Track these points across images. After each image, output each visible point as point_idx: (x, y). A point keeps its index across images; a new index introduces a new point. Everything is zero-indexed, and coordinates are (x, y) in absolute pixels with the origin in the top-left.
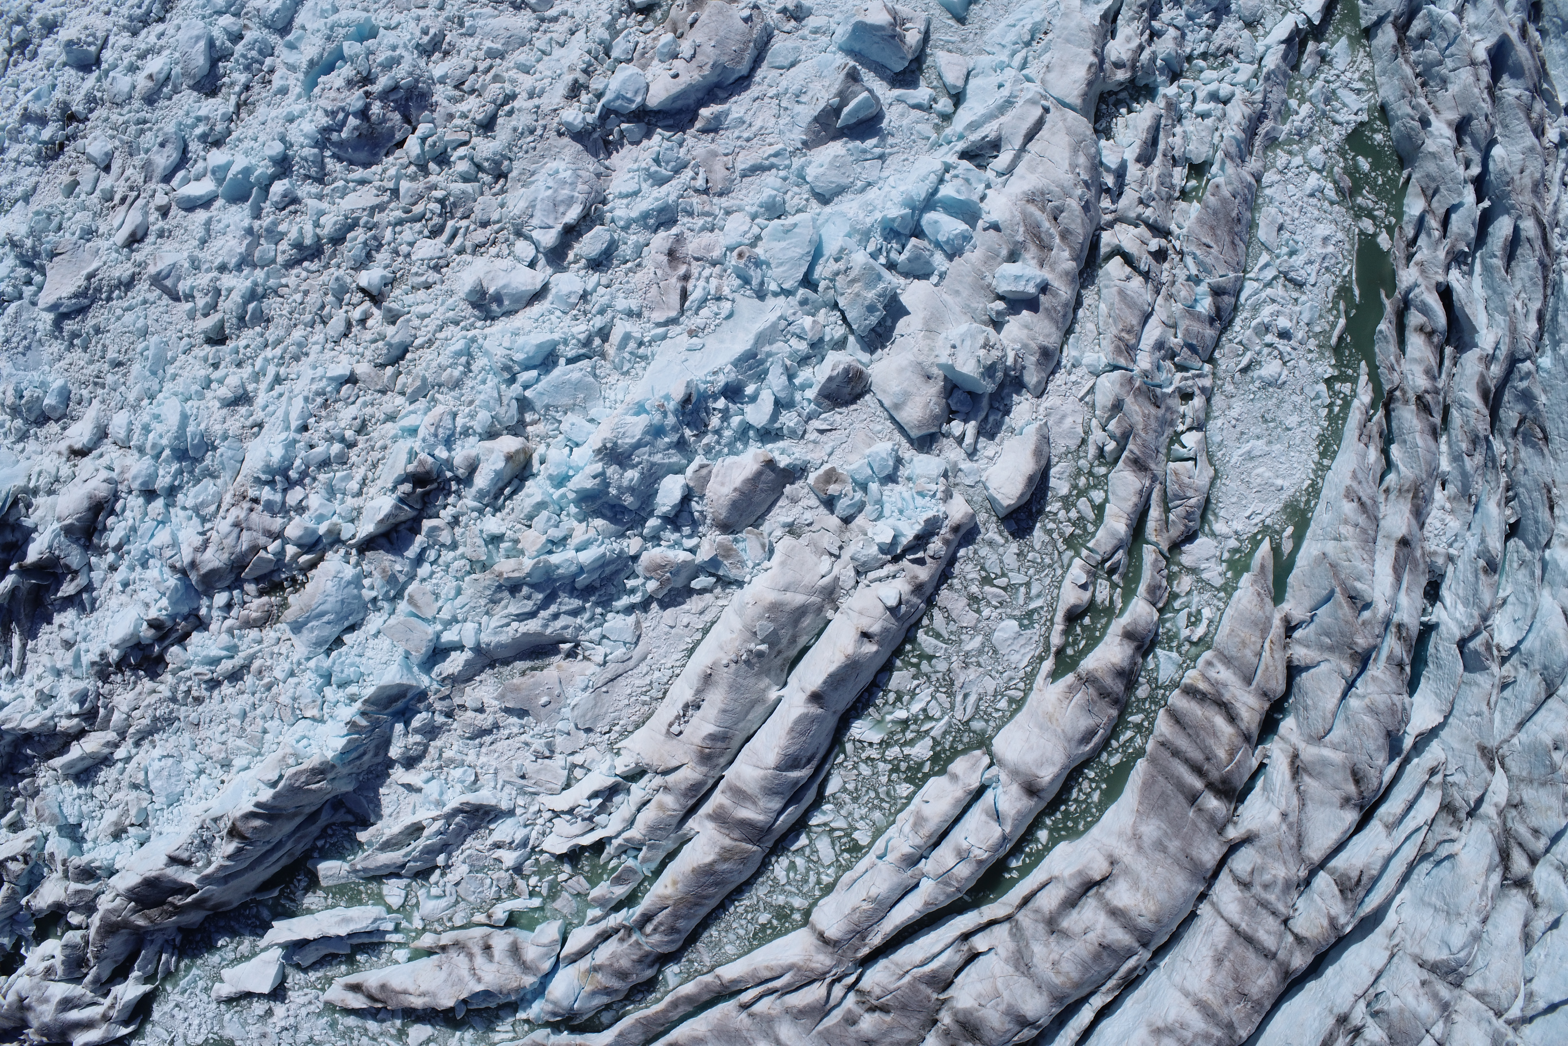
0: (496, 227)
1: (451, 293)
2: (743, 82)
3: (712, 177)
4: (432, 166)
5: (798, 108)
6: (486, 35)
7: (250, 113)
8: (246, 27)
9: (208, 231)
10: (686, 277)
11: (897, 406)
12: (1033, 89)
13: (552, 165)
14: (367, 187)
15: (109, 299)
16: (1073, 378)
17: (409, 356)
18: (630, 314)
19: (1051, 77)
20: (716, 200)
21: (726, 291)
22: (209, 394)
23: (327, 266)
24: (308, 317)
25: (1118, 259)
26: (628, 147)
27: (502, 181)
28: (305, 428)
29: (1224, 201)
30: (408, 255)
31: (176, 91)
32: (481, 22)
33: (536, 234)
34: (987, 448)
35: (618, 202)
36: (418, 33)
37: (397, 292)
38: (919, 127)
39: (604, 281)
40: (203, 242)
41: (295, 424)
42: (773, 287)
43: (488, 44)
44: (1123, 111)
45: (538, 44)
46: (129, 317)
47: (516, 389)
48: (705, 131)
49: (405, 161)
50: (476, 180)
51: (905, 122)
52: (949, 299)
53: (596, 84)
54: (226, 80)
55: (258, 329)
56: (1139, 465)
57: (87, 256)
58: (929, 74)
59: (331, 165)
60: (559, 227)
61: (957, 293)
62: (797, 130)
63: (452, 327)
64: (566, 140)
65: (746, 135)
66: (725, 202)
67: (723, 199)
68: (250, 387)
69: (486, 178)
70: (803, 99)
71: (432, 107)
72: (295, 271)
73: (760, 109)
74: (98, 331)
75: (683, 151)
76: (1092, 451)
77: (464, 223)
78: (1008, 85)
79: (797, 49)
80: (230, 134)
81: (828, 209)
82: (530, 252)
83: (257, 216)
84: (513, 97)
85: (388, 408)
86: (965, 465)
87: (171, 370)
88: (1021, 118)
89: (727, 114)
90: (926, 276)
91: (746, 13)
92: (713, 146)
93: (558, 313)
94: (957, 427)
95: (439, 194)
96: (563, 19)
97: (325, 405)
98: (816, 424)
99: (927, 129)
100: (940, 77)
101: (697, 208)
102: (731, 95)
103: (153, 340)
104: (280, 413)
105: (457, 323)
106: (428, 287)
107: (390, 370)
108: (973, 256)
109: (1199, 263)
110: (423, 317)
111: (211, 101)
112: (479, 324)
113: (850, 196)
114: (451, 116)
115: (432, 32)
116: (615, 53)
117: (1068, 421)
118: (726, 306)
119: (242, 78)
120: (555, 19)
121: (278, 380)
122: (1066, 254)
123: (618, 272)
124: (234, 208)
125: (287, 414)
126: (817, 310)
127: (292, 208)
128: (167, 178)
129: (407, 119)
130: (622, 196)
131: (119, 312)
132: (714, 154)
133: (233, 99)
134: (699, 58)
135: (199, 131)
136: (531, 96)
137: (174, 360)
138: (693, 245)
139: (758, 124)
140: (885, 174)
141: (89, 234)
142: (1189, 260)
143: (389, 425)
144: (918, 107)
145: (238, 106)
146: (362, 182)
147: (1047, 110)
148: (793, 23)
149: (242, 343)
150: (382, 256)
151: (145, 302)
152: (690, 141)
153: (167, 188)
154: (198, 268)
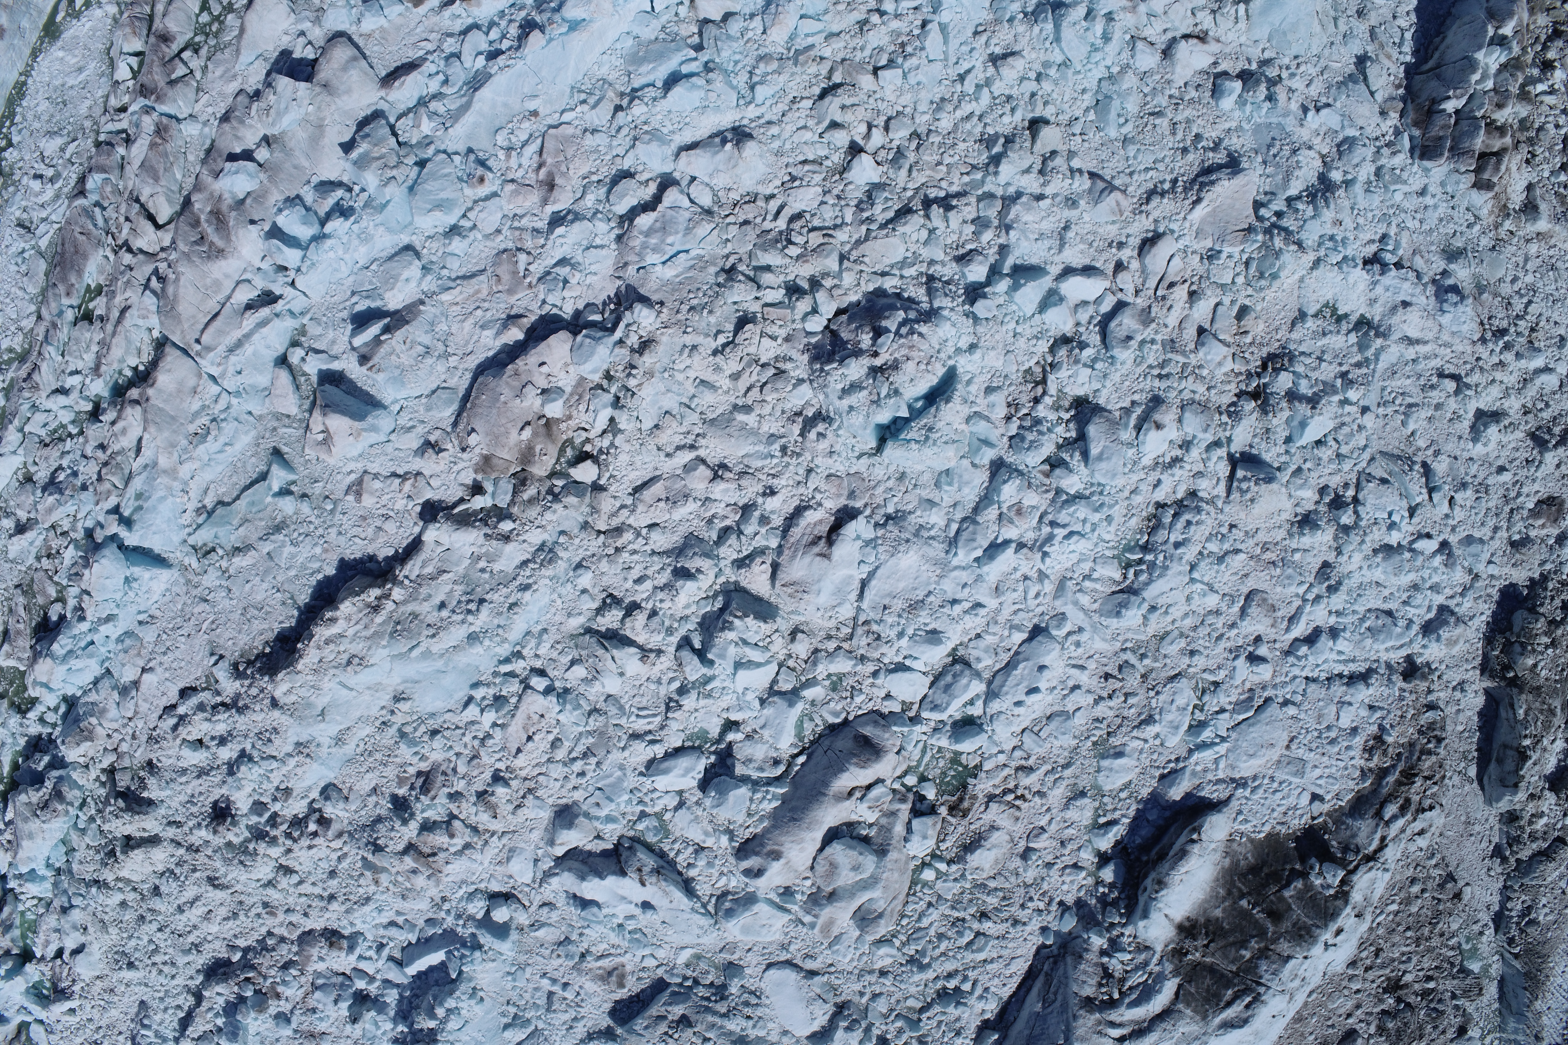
0: (731, 219)
1: (779, 153)
2: (481, 370)
3: (511, 268)
4: (806, 286)
5: (426, 339)
6: (754, 433)
7: (1028, 371)
8: (1047, 475)
9: (1062, 239)
10: (540, 166)
11: (355, 59)
12: (208, 365)
13: (669, 272)
14: (879, 268)
15: (1175, 181)
16: (210, 110)
17: (817, 91)
18: (594, 131)
19: (192, 382)
20: (510, 245)
21: (501, 155)
22: (1038, 67)
23: (917, 190)
24: (935, 139)
25: (161, 222)
26: (599, 301)
27: (728, 265)
28: (924, 24)
29: (64, 279)
30: (825, 193)
31: (1127, 411)
32: (761, 448)
33: (686, 203)
34: (285, 42)
35: (605, 242)
36: (830, 434)
37: (837, 158)
38: (318, 331)
39: (618, 160)
40: (1066, 228)
41: (933, 27)
42: (457, 159)
43: (750, 419)
44: (141, 368)
45: (695, 417)
46: (1147, 160)
47: (704, 57)
48: (520, 316)
49: (836, 292)
50: (757, 269)
51: (331, 334)
52: (305, 163)
53: (623, 353)
54: (1066, 416)
55: (990, 130)
56: (165, 38)
57: (1209, 229)
58: (306, 389)
59: (919, 293)
60: (660, 208)
61: (296, 167)
62: (428, 316)
63: (774, 118)
64: (655, 297)
65: (479, 312)
66: (500, 242)
67: (503, 246)
68: (991, 70)
69: (742, 268)
70: (420, 349)
71: (807, 348)
72: (955, 189)
73: (467, 343)
74: (1185, 150)
75: (541, 296)
76: (204, 52)
77: (767, 225)
78: (231, 370)
79: (428, 409)
80: (1052, 350)
81: (405, 239)
82: (694, 191)
83: (1003, 250)
84: (715, 353)
85: (838, 44)
86: (306, 25)
87: (1088, 99)
88: (221, 333)
89: (498, 334)
90: (322, 184)
91: (473, 439)
92: (512, 300)
93: (665, 131)
94: (309, 54)
95: (794, 251)
96: (669, 449)
97: (903, 45)
98: (430, 47)
99: (314, 330)
100: (298, 388)
101: (527, 236)
102: (495, 356)
103: (1113, 133)
104: (954, 44)
105: (769, 123)
106: (805, 162)
107: (837, 78)
108: (276, 197)
109: (92, 218)
110: (805, 127)
111: (1080, 392)
112: (745, 122)
113: (385, 254)
114: (787, 339)
115: (812, 435)
116: (609, 398)
117: (218, 73)
118: (501, 139)
119: (1041, 411)
120: (679, 448)
121: (962, 78)
122: (197, 206)
123: (606, 172)
124: (1034, 261)
125: (946, 42)
126: (419, 143)
127: (962, 251)
128: (1120, 306)
129: (834, 334)
130: (602, 247)
131: (1161, 166)
132: (510, 292)
133: (1052, 388)
134: (517, 384)
135: (1088, 353)
136: (694, 347)
137: (1087, 110)
138: (533, 199)
139: (468, 325)
140: (351, 279)
141: (1212, 256)
142: (100, 222)
143: (835, 29)
144: (317, 352)
145: (1044, 381)
146: (884, 274)
147: (198, 341)
148: (432, 438)
149: (1006, 119)
150: (855, 194)
151: (1131, 174)
152: (535, 306)
153: (1120, 295)
154: (1067, 199)
